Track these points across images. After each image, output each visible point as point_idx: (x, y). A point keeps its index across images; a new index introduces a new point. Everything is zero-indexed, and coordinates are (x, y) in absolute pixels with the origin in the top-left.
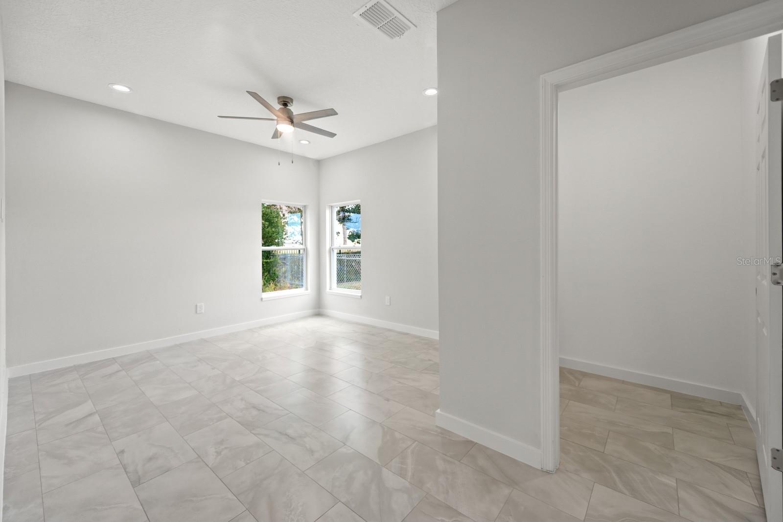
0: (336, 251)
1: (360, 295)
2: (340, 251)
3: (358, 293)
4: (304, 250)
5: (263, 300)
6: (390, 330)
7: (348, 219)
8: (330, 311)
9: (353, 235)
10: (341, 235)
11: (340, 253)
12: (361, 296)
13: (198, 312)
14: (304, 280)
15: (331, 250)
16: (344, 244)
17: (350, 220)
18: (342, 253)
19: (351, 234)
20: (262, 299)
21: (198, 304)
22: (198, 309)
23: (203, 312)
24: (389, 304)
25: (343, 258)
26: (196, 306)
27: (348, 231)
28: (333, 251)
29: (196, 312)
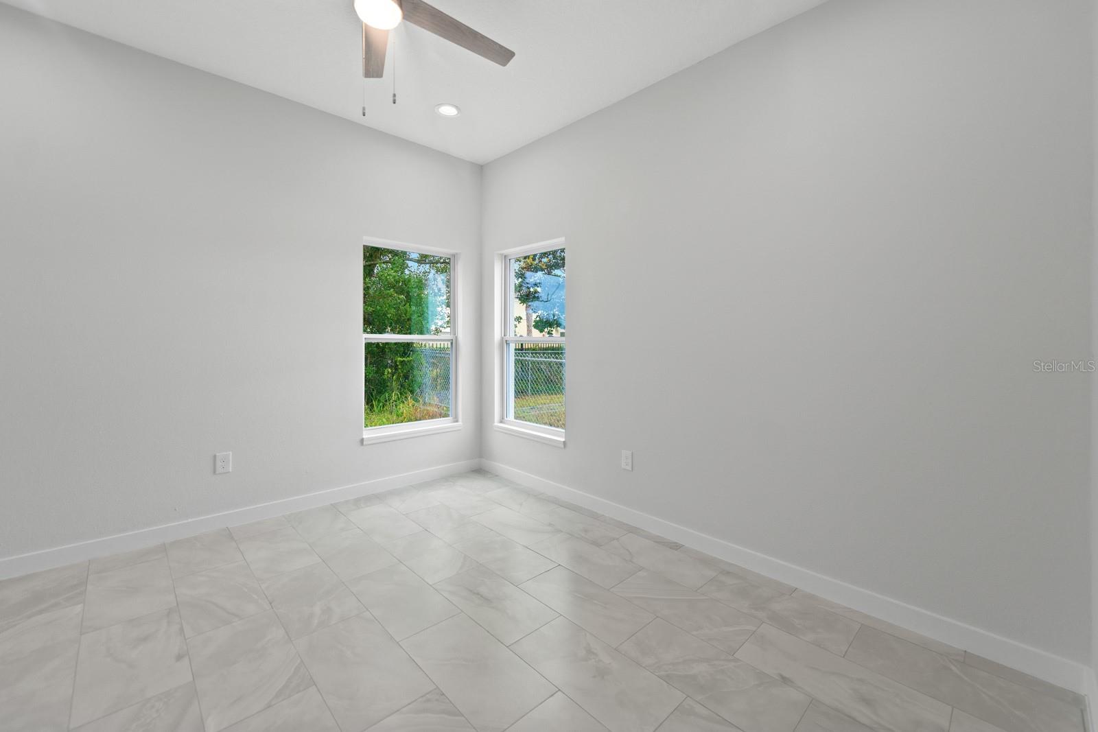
0: (513, 347)
1: (563, 440)
2: (522, 345)
3: (556, 435)
4: (452, 343)
5: (364, 443)
6: (633, 530)
7: (534, 297)
8: (501, 467)
9: (541, 321)
10: (524, 322)
11: (522, 349)
12: (564, 442)
13: (219, 470)
14: (452, 402)
15: (505, 343)
16: (528, 334)
17: (538, 298)
18: (526, 349)
19: (538, 319)
20: (362, 441)
21: (217, 454)
22: (219, 464)
23: (231, 471)
24: (629, 468)
25: (527, 358)
26: (215, 456)
27: (534, 316)
28: (508, 344)
29: (214, 472)
